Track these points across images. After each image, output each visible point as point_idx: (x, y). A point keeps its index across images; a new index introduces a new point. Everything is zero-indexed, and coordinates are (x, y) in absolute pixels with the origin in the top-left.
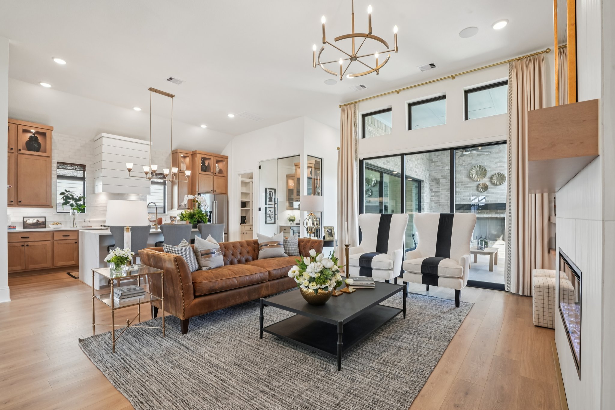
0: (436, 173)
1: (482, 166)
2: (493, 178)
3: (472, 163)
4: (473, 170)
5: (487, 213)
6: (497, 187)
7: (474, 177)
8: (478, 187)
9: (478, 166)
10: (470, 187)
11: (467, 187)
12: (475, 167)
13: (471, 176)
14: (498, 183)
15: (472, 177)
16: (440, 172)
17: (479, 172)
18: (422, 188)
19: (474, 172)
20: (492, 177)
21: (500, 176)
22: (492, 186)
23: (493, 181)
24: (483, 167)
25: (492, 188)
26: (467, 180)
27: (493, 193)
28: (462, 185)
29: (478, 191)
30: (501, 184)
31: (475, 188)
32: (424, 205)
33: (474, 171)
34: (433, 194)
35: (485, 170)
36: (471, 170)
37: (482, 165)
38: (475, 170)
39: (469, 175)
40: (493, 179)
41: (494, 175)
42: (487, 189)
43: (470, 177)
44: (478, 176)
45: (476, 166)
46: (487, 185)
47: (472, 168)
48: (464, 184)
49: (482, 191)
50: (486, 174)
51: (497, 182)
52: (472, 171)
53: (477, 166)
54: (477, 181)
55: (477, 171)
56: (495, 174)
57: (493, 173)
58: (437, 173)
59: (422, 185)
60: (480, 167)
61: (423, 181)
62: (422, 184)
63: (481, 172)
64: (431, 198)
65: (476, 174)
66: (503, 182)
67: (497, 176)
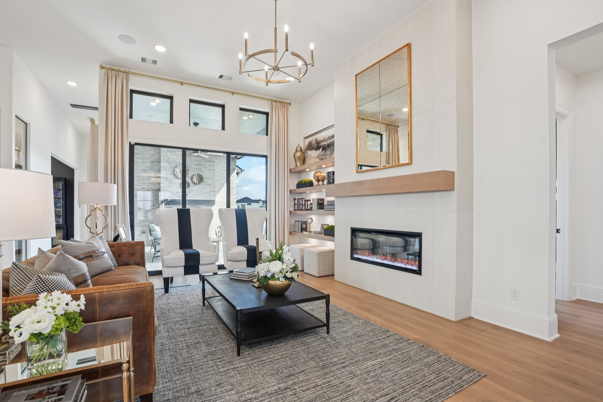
3: (176, 161)
6: (196, 186)
7: (179, 175)
10: (175, 183)
11: (172, 183)
13: (176, 173)
14: (197, 182)
15: (177, 175)
20: (193, 176)
21: (199, 176)
22: (193, 185)
23: (194, 180)
25: (192, 186)
26: (172, 176)
27: (194, 191)
28: (167, 181)
30: (199, 184)
33: (178, 170)
36: (176, 168)
38: (179, 168)
40: (193, 179)
41: (194, 175)
42: (189, 187)
43: (175, 175)
46: (189, 183)
47: (177, 167)
48: (169, 181)
50: (188, 173)
51: (196, 182)
53: (181, 165)
54: (181, 179)
56: (195, 174)
57: (193, 173)
65: (180, 172)
66: (202, 182)
67: (197, 176)
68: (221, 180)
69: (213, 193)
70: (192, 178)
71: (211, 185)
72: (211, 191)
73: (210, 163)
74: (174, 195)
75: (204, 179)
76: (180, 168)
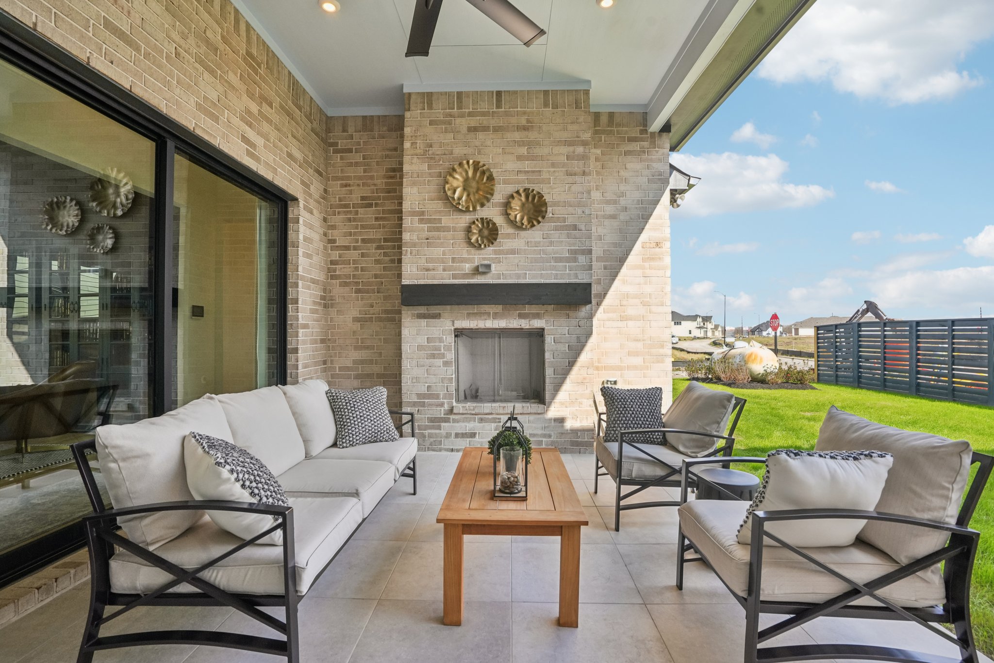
0: (346, 186)
1: (481, 164)
2: (512, 205)
3: (452, 153)
4: (457, 176)
5: (496, 316)
6: (523, 233)
7: (460, 199)
8: (468, 230)
9: (471, 162)
10: (447, 229)
11: (438, 229)
12: (461, 164)
13: (449, 193)
14: (525, 221)
15: (453, 199)
16: (358, 185)
17: (474, 184)
18: (291, 225)
19: (457, 181)
20: (510, 200)
21: (530, 199)
22: (511, 230)
23: (513, 214)
24: (485, 168)
25: (508, 236)
26: (439, 205)
27: (513, 252)
28: (421, 221)
29: (470, 244)
30: (533, 226)
31: (462, 234)
32: (296, 285)
33: (457, 179)
34: (335, 255)
35: (491, 178)
36: (451, 175)
37: (482, 160)
38: (461, 174)
39: (445, 192)
40: (511, 208)
41: (515, 195)
42: (495, 239)
43: (447, 198)
44: (468, 195)
45: (465, 162)
46: (494, 224)
47: (454, 170)
48: (429, 221)
49: (480, 245)
50: (492, 190)
51: (522, 219)
52: (454, 178)
53: (468, 162)
54: (467, 210)
55: (466, 180)
56: (518, 192)
57: (510, 189)
58: (348, 188)
59: (290, 215)
60: (476, 165)
61: (295, 199)
62: (290, 209)
63: (478, 182)
64: (329, 268)
65: (464, 189)
66: (540, 219)
67: (523, 199)
68: (613, 217)
69: (582, 259)
70: (507, 205)
71: (575, 228)
72: (575, 252)
73: (571, 149)
74: (444, 270)
75: (549, 209)
76: (464, 174)
